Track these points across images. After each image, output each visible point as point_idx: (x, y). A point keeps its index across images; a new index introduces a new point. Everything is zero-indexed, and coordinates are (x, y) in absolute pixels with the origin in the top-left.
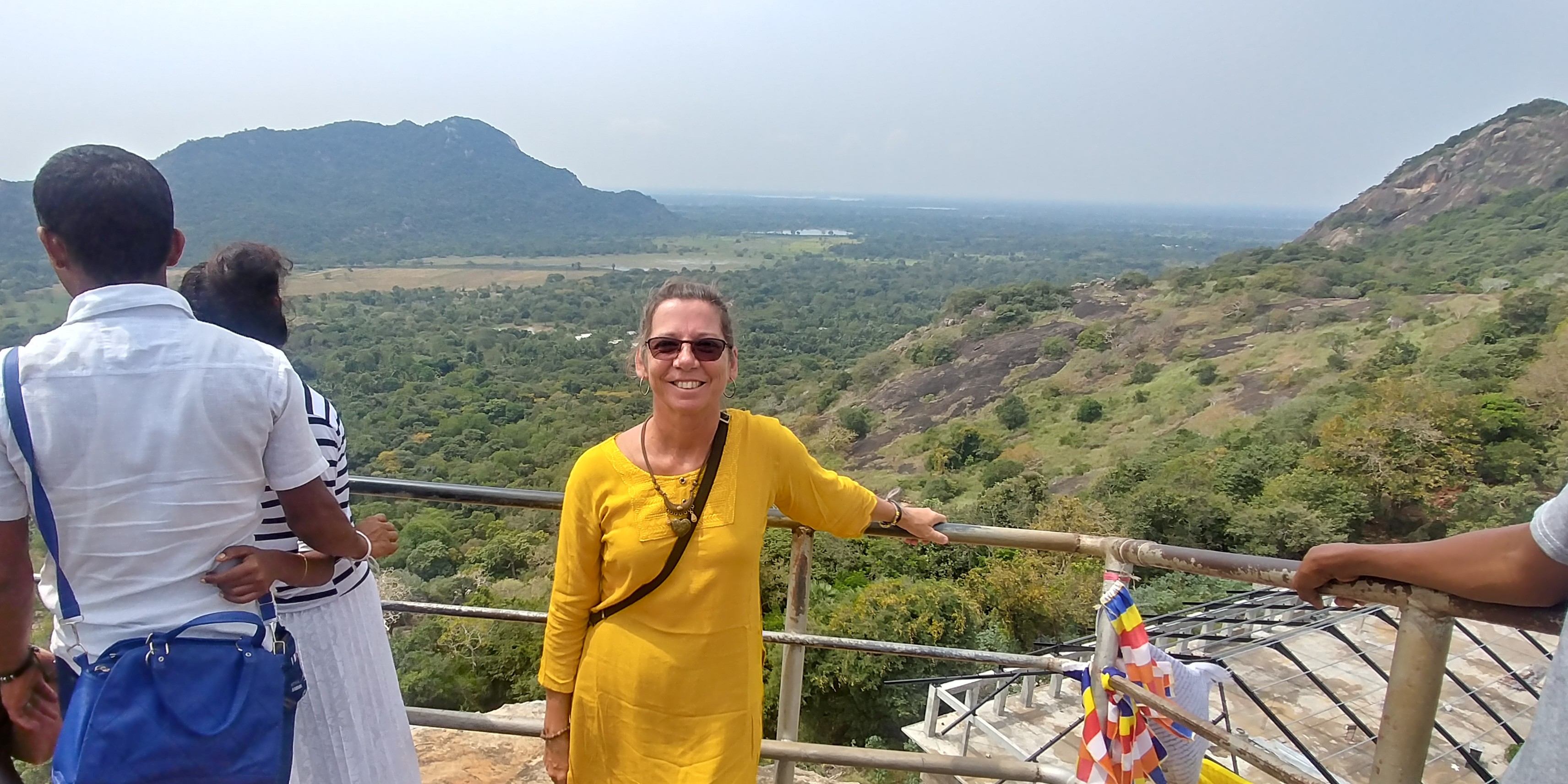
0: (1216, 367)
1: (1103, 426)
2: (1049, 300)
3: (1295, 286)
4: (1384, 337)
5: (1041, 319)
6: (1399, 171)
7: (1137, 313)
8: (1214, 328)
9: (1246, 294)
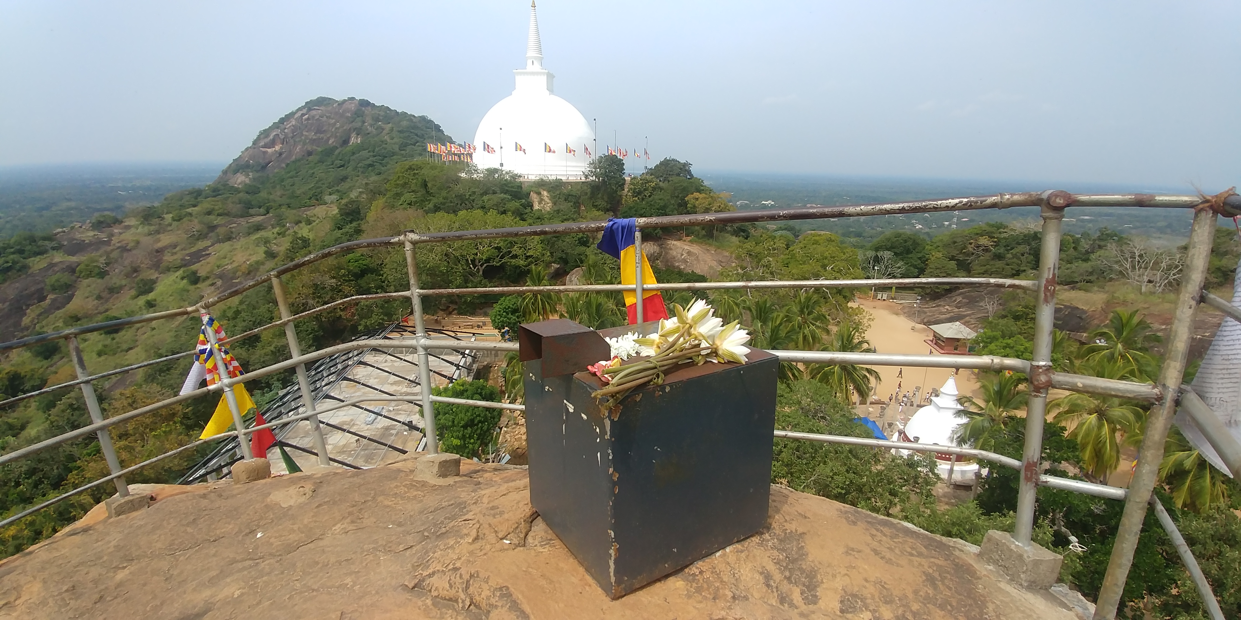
0: (197, 271)
1: (129, 333)
2: (38, 247)
3: (226, 211)
4: (289, 235)
5: (37, 264)
6: (259, 138)
7: (119, 245)
8: (184, 245)
9: (196, 221)
